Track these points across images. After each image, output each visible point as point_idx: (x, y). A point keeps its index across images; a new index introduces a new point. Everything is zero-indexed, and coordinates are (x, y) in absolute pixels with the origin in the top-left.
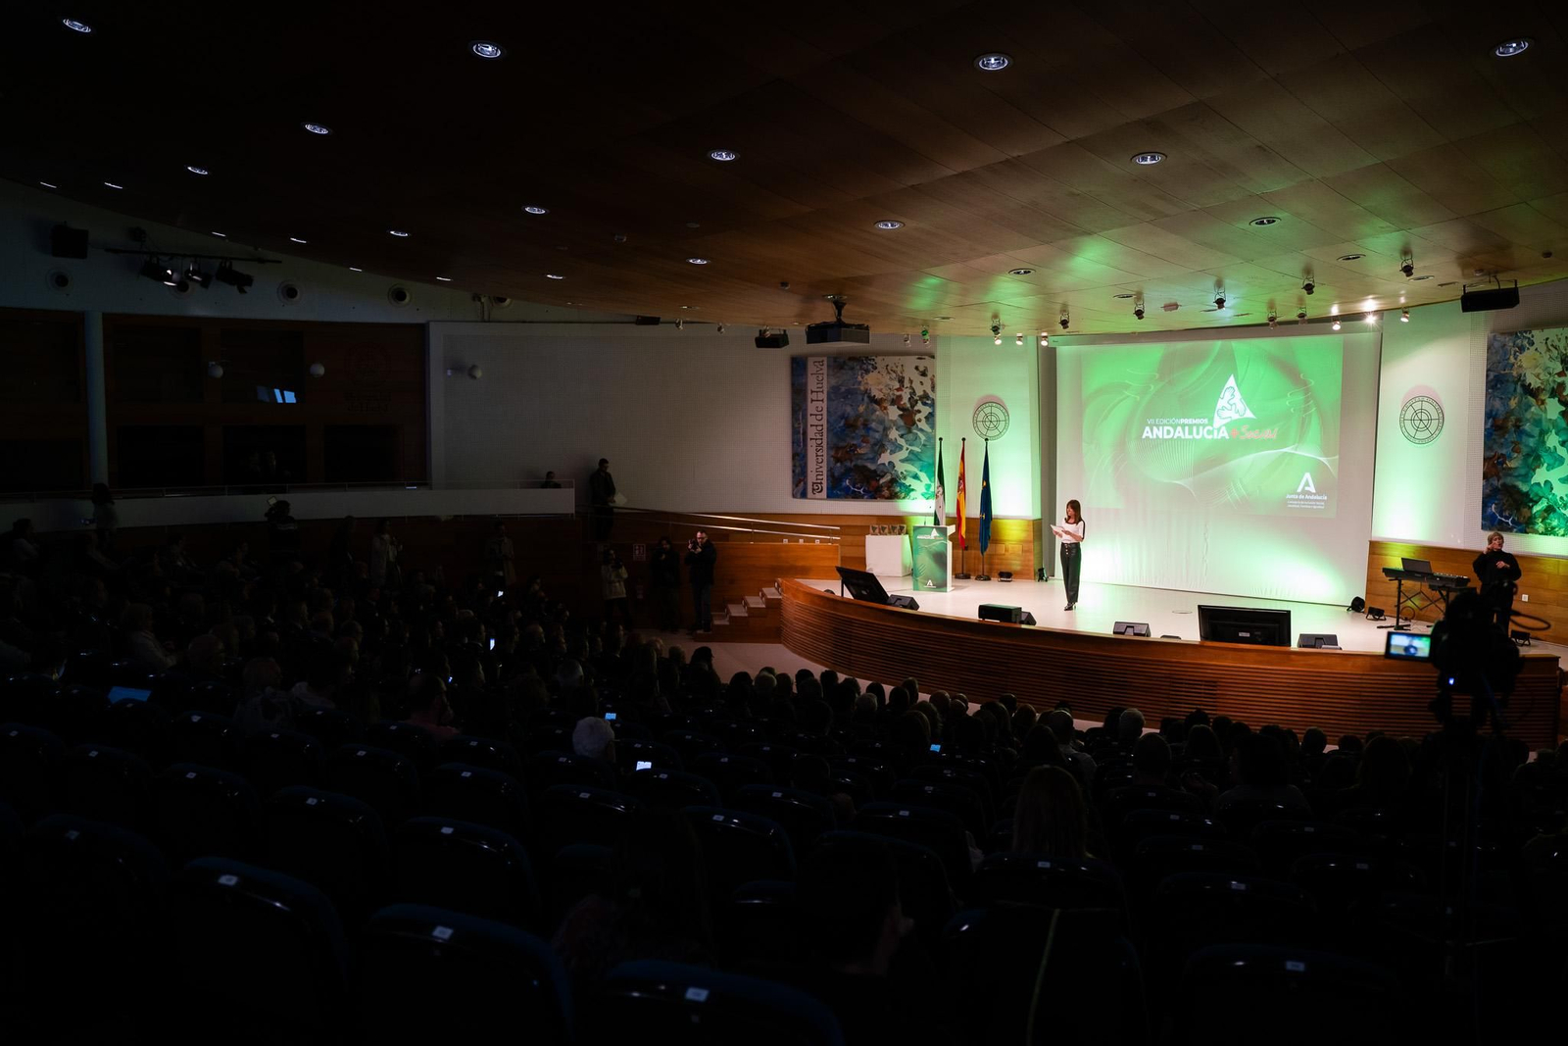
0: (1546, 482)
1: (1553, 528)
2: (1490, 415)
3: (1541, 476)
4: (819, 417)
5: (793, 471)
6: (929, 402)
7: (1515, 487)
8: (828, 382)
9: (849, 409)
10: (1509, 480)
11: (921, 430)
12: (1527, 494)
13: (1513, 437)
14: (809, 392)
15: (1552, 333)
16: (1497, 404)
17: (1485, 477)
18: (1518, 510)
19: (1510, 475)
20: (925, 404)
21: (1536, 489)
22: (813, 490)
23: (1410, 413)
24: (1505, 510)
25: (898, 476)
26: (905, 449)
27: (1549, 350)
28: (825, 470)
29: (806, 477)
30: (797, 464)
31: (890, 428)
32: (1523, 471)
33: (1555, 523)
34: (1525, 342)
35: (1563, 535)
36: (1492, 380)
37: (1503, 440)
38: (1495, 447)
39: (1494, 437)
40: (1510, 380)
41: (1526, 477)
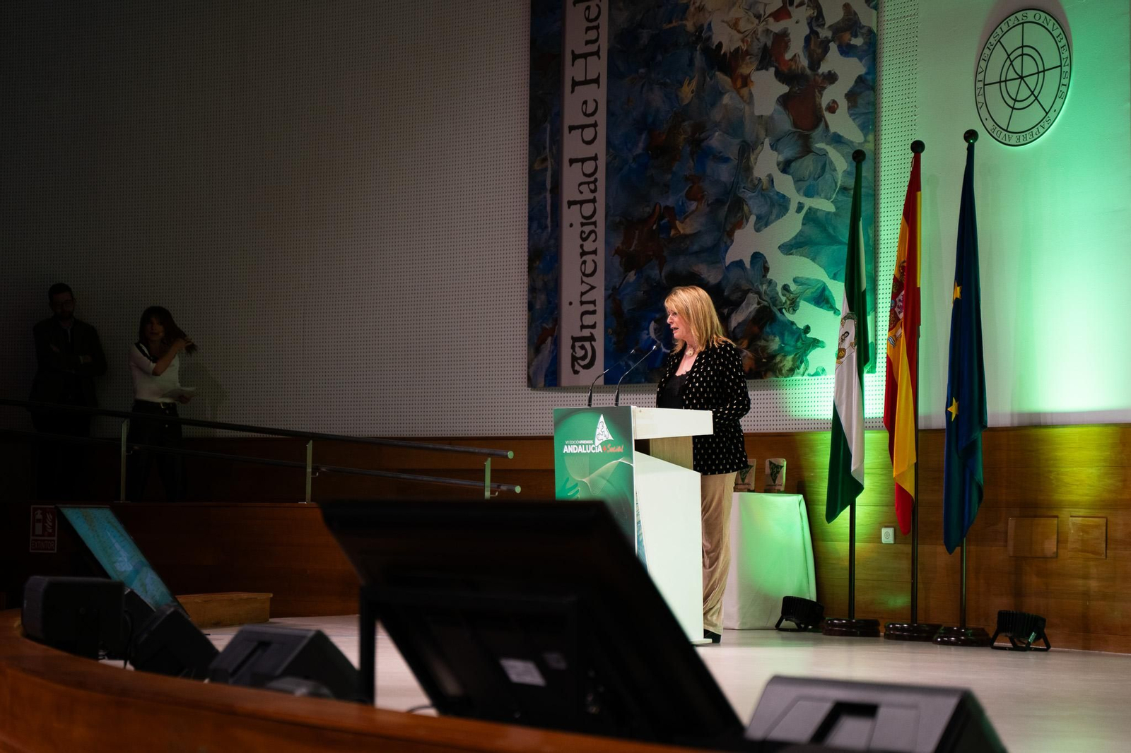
4: (589, 134)
5: (531, 307)
6: (858, 42)
8: (611, 20)
9: (657, 98)
11: (837, 140)
14: (568, 57)
20: (846, 50)
22: (574, 359)
25: (775, 300)
26: (793, 206)
28: (599, 295)
29: (557, 321)
30: (539, 284)
31: (757, 143)
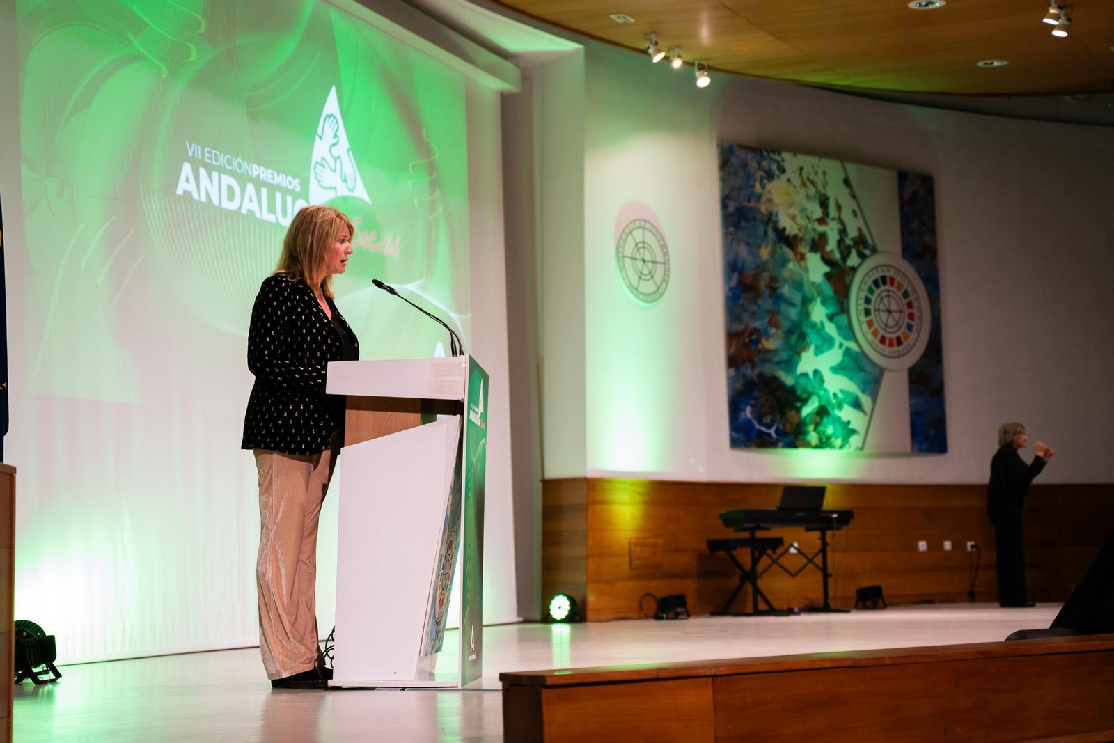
0: (816, 372)
1: (828, 438)
2: (733, 267)
3: (808, 362)
7: (776, 379)
10: (768, 369)
12: (792, 390)
13: (767, 304)
15: (807, 162)
16: (743, 251)
17: (732, 362)
18: (783, 414)
19: (769, 361)
21: (803, 381)
23: (629, 249)
24: (765, 414)
27: (804, 185)
32: (784, 356)
33: (830, 430)
34: (774, 167)
35: (841, 447)
36: (732, 214)
37: (754, 308)
38: (745, 316)
39: (742, 301)
40: (758, 216)
41: (790, 364)
